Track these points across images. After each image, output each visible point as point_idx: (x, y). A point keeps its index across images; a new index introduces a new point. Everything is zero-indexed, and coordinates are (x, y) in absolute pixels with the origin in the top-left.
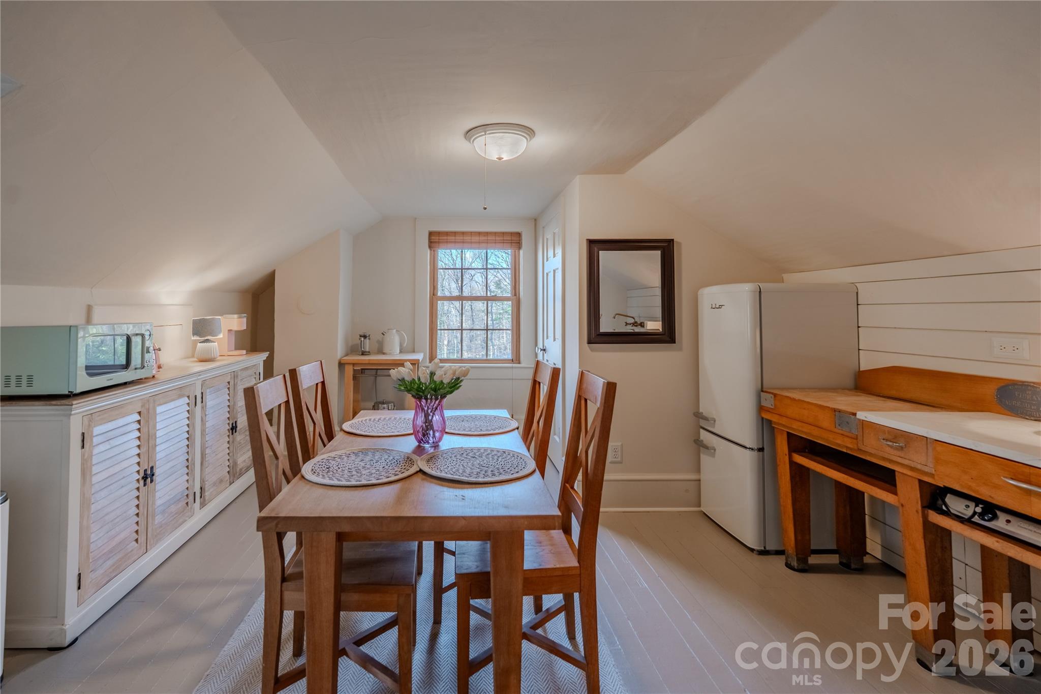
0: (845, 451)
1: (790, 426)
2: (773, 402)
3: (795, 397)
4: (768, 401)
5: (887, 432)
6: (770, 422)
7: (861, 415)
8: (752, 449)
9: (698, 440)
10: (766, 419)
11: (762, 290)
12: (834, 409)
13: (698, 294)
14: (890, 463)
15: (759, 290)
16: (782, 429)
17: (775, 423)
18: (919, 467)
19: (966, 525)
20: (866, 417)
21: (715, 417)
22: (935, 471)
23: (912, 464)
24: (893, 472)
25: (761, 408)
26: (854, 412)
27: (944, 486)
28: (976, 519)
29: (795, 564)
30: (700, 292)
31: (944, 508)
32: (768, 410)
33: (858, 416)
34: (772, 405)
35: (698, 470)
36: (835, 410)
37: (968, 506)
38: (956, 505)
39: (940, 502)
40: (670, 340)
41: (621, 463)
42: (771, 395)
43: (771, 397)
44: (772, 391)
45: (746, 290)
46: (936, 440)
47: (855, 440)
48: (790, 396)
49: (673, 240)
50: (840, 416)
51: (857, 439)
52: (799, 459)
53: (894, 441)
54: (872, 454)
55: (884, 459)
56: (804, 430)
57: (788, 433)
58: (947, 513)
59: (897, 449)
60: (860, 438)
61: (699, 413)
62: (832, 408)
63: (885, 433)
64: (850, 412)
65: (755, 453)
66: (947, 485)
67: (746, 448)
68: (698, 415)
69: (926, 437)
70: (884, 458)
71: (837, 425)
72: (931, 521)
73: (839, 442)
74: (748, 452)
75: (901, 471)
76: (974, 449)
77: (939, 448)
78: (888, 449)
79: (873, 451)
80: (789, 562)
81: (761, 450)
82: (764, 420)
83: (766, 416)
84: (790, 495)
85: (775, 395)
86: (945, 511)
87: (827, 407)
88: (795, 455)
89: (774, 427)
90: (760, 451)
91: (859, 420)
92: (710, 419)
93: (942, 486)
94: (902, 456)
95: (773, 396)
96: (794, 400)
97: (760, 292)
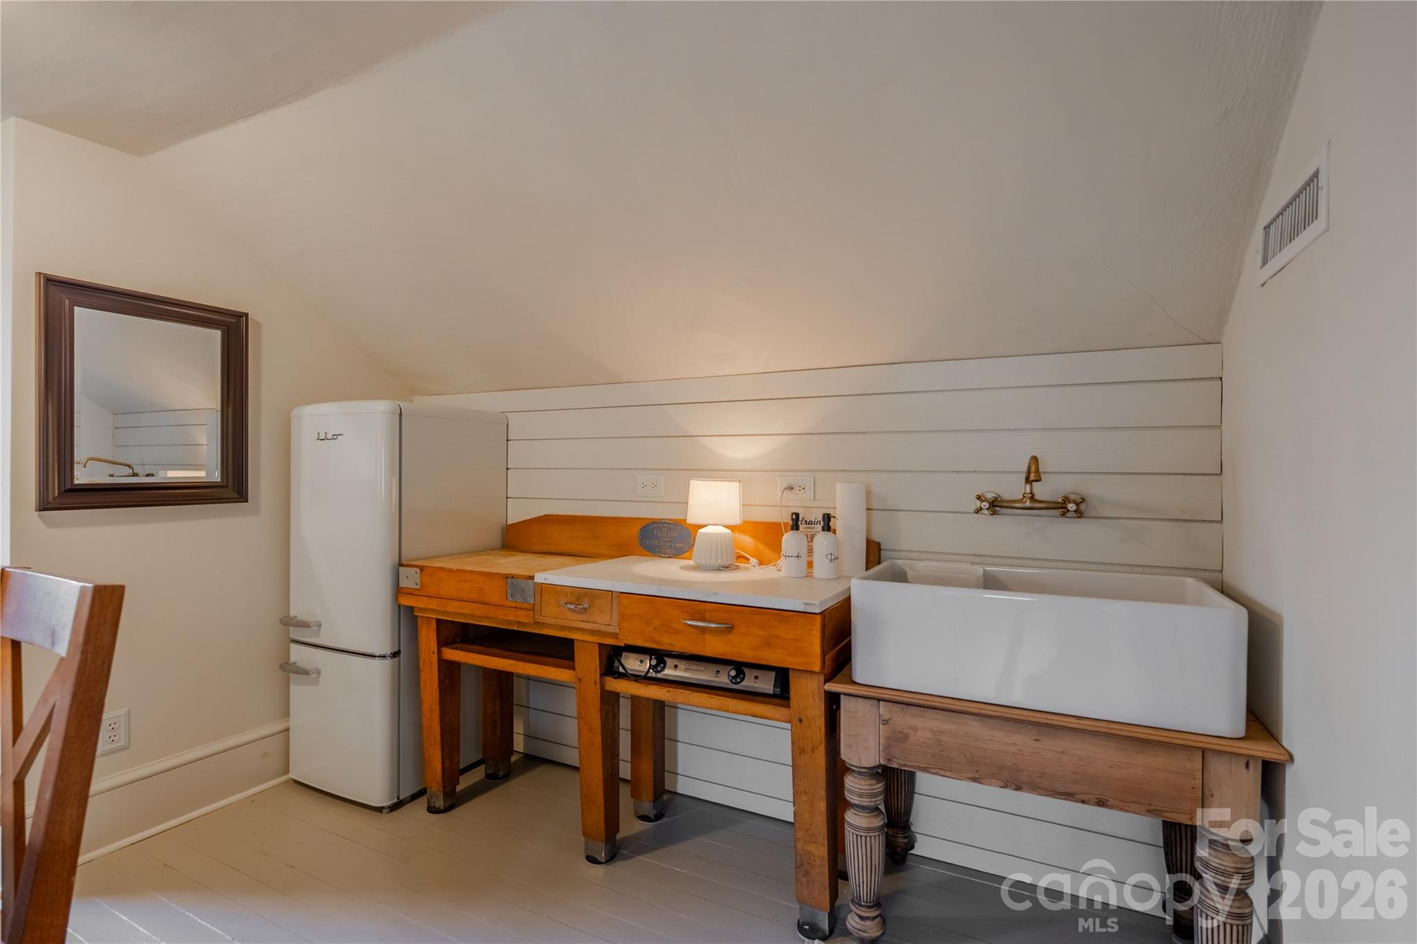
0: (516, 629)
1: (443, 610)
2: (419, 578)
3: (451, 567)
4: (410, 579)
5: (569, 594)
6: (411, 609)
7: (540, 578)
8: (384, 657)
9: (287, 663)
10: (404, 606)
11: (403, 413)
12: (506, 574)
13: (292, 415)
14: (569, 632)
15: (399, 412)
16: (430, 616)
17: (421, 610)
18: (603, 628)
19: (641, 683)
20: (546, 579)
21: (320, 619)
22: (619, 629)
23: (596, 627)
24: (570, 642)
25: (398, 591)
26: (531, 574)
27: (625, 644)
28: (652, 674)
29: (440, 803)
30: (294, 412)
31: (621, 670)
32: (410, 593)
33: (536, 580)
34: (416, 584)
35: (286, 712)
36: (506, 577)
37: (642, 661)
38: (633, 663)
39: (616, 664)
40: (237, 496)
41: (126, 748)
42: (416, 569)
43: (416, 572)
44: (417, 563)
45: (378, 411)
46: (621, 593)
47: (531, 613)
48: (445, 567)
49: (247, 315)
50: (512, 583)
51: (533, 609)
52: (452, 654)
53: (577, 602)
54: (550, 624)
55: (563, 628)
56: (465, 611)
57: (438, 620)
58: (625, 676)
59: (580, 612)
60: (537, 607)
61: (291, 618)
62: (503, 574)
63: (567, 595)
64: (526, 576)
65: (388, 663)
66: (628, 643)
67: (373, 656)
68: (288, 622)
69: (612, 591)
70: (564, 626)
71: (509, 596)
72: (608, 689)
73: (511, 618)
74: (377, 662)
75: (581, 639)
76: (658, 595)
77: (625, 601)
78: (571, 615)
79: (552, 621)
80: (432, 805)
81: (395, 654)
82: (402, 607)
83: (406, 601)
84: (437, 709)
85: (422, 568)
86: (623, 673)
87: (496, 574)
88: (446, 649)
89: (416, 616)
90: (395, 657)
91: (537, 584)
92: (311, 624)
93: (623, 645)
94: (586, 619)
95: (418, 570)
96: (451, 571)
97: (401, 414)
